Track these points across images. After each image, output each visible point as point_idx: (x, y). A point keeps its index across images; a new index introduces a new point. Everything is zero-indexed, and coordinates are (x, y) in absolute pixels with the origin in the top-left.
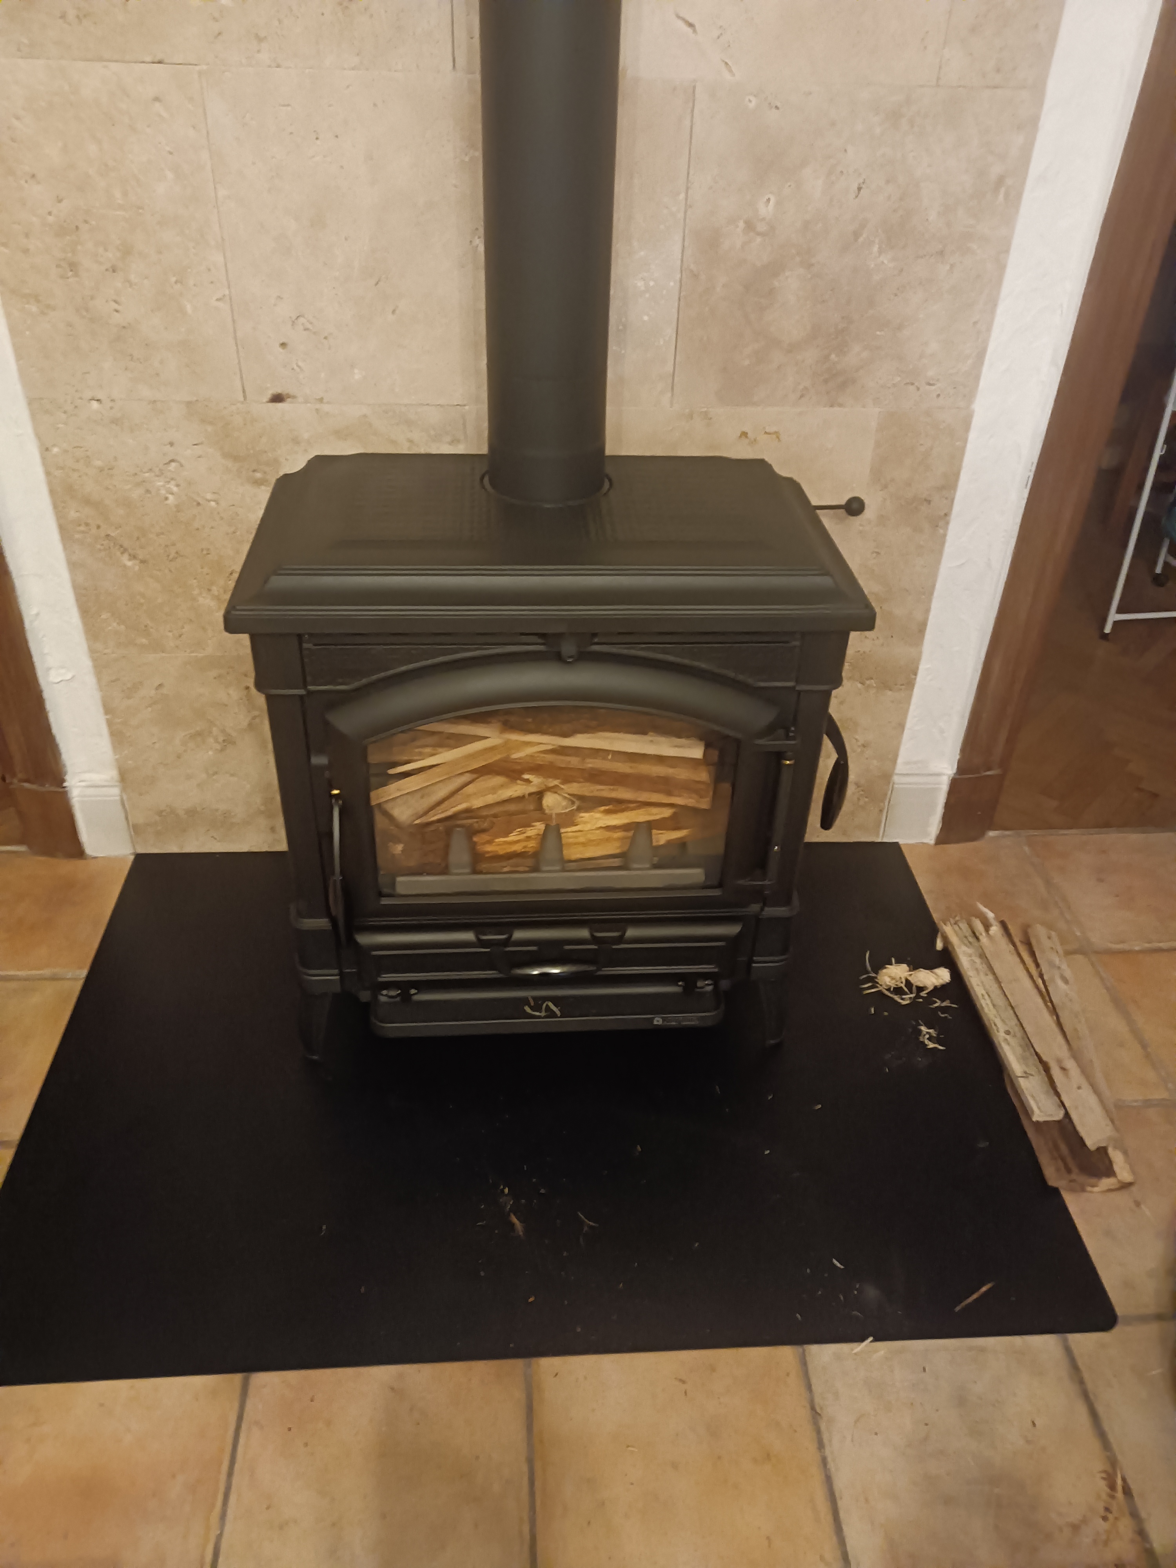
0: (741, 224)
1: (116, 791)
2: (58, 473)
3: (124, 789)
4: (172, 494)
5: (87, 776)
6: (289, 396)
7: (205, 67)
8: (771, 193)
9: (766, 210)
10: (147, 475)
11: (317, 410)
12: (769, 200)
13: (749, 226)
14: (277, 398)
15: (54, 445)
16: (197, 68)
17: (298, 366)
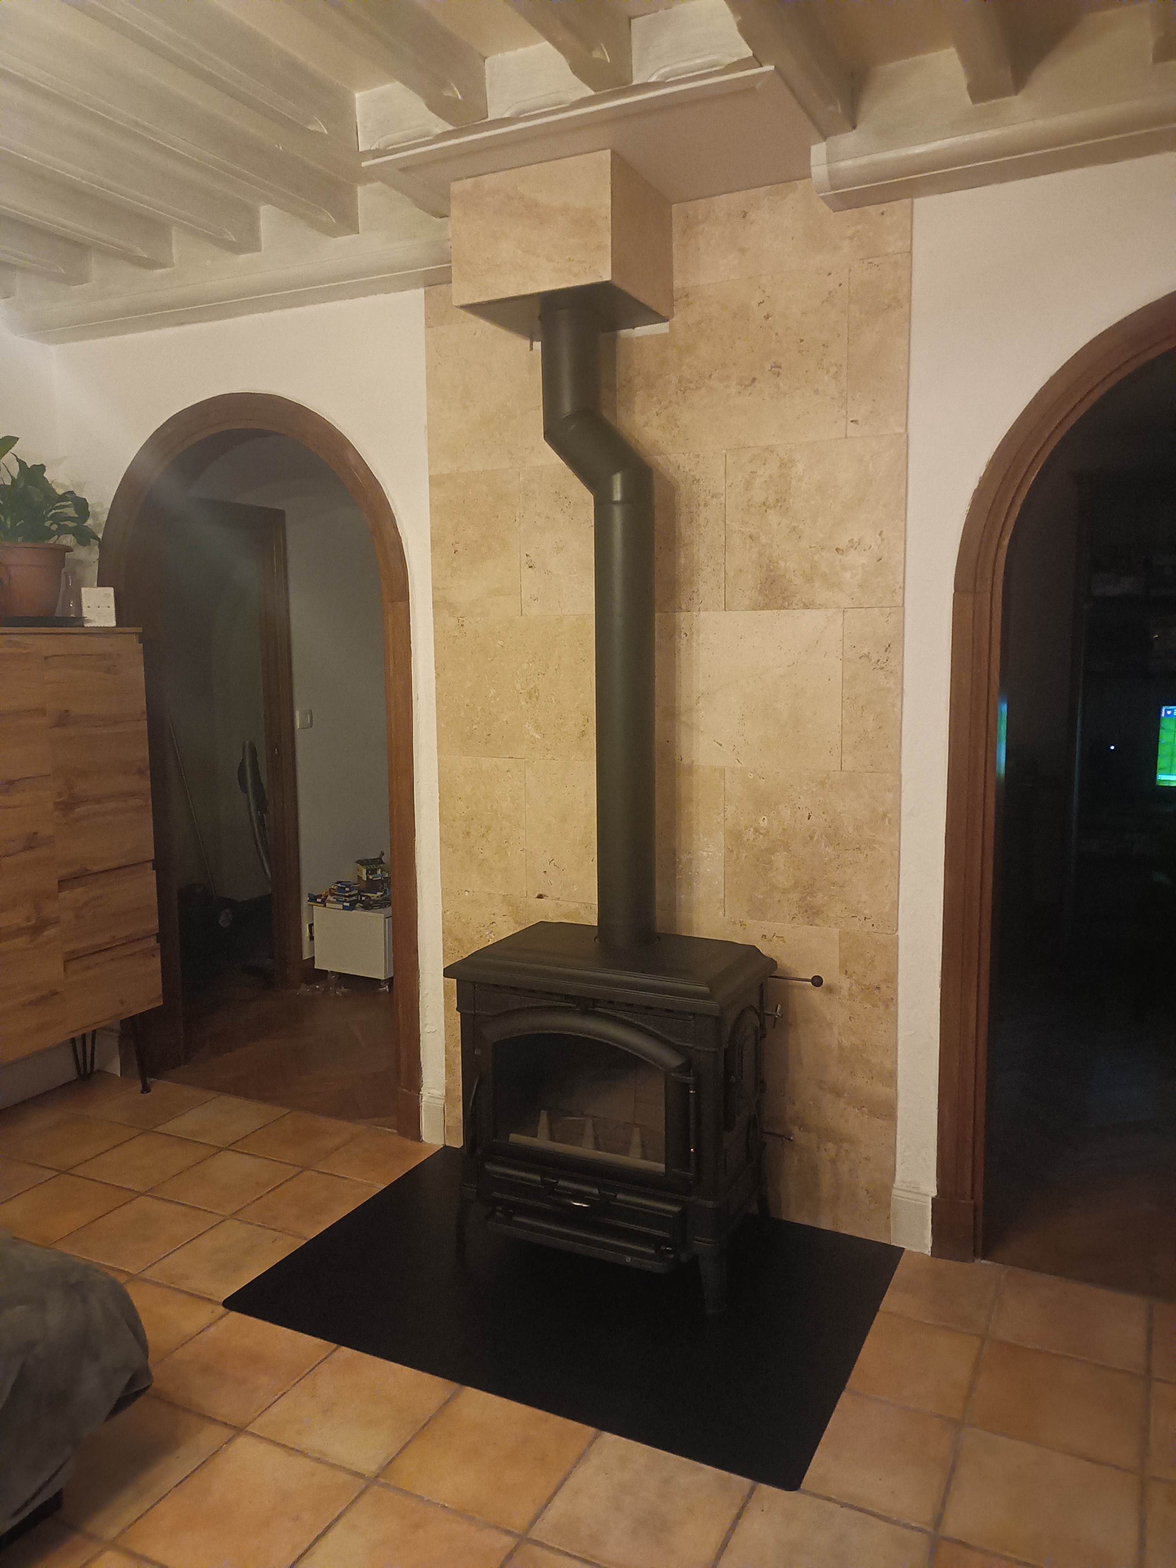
0: (752, 830)
1: (442, 1102)
2: (447, 923)
3: (446, 1102)
4: (491, 938)
5: (431, 1091)
6: (545, 896)
7: (527, 760)
8: (766, 816)
9: (764, 824)
10: (482, 928)
11: (556, 903)
12: (764, 819)
13: (756, 830)
14: (540, 896)
15: (447, 911)
16: (524, 760)
17: (550, 882)
